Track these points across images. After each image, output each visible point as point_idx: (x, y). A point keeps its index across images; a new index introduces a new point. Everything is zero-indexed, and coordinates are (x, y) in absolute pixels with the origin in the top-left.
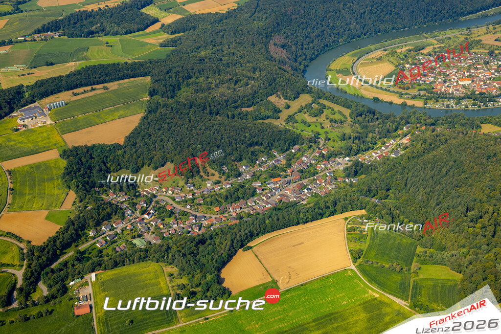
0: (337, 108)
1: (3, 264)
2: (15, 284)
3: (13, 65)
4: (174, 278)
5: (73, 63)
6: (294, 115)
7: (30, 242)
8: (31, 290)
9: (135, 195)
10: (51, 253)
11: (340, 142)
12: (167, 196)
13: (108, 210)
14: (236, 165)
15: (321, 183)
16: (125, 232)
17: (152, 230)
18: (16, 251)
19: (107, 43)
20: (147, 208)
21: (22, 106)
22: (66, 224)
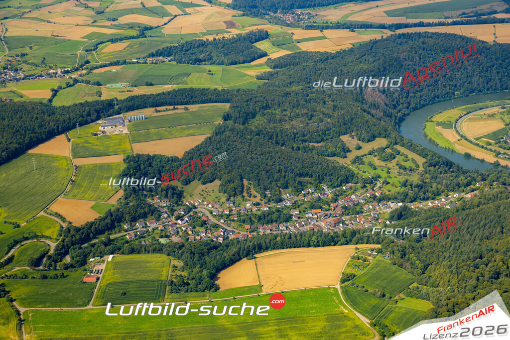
0: (411, 155)
1: (43, 236)
2: (47, 252)
3: (118, 83)
4: (176, 270)
5: (171, 85)
6: (363, 156)
7: (71, 223)
8: (58, 259)
9: (176, 203)
10: (84, 234)
11: (399, 188)
12: (205, 209)
13: (146, 210)
14: (280, 192)
15: (360, 220)
16: (156, 231)
17: (181, 234)
18: (58, 228)
19: (210, 71)
20: (184, 215)
21: (108, 116)
22: (105, 214)
